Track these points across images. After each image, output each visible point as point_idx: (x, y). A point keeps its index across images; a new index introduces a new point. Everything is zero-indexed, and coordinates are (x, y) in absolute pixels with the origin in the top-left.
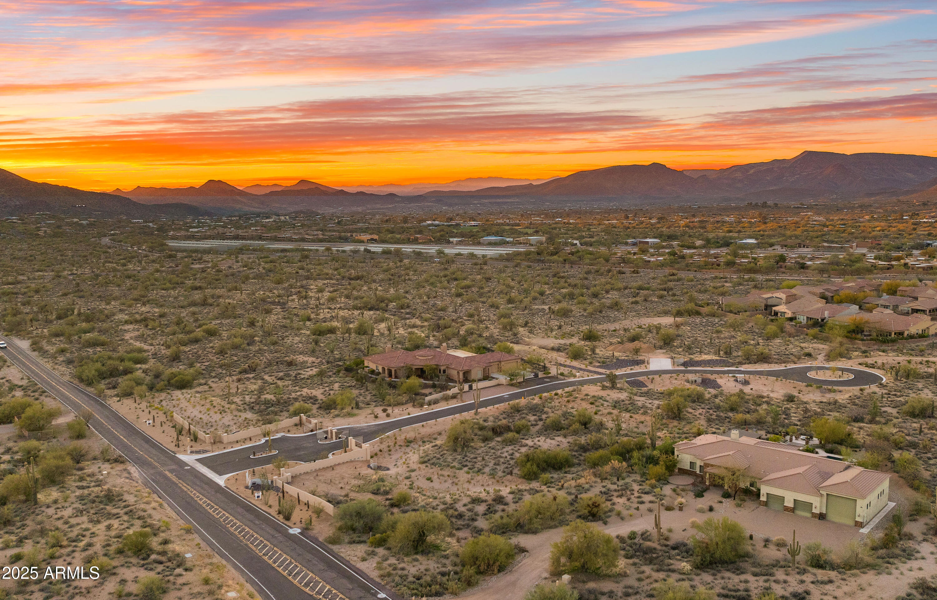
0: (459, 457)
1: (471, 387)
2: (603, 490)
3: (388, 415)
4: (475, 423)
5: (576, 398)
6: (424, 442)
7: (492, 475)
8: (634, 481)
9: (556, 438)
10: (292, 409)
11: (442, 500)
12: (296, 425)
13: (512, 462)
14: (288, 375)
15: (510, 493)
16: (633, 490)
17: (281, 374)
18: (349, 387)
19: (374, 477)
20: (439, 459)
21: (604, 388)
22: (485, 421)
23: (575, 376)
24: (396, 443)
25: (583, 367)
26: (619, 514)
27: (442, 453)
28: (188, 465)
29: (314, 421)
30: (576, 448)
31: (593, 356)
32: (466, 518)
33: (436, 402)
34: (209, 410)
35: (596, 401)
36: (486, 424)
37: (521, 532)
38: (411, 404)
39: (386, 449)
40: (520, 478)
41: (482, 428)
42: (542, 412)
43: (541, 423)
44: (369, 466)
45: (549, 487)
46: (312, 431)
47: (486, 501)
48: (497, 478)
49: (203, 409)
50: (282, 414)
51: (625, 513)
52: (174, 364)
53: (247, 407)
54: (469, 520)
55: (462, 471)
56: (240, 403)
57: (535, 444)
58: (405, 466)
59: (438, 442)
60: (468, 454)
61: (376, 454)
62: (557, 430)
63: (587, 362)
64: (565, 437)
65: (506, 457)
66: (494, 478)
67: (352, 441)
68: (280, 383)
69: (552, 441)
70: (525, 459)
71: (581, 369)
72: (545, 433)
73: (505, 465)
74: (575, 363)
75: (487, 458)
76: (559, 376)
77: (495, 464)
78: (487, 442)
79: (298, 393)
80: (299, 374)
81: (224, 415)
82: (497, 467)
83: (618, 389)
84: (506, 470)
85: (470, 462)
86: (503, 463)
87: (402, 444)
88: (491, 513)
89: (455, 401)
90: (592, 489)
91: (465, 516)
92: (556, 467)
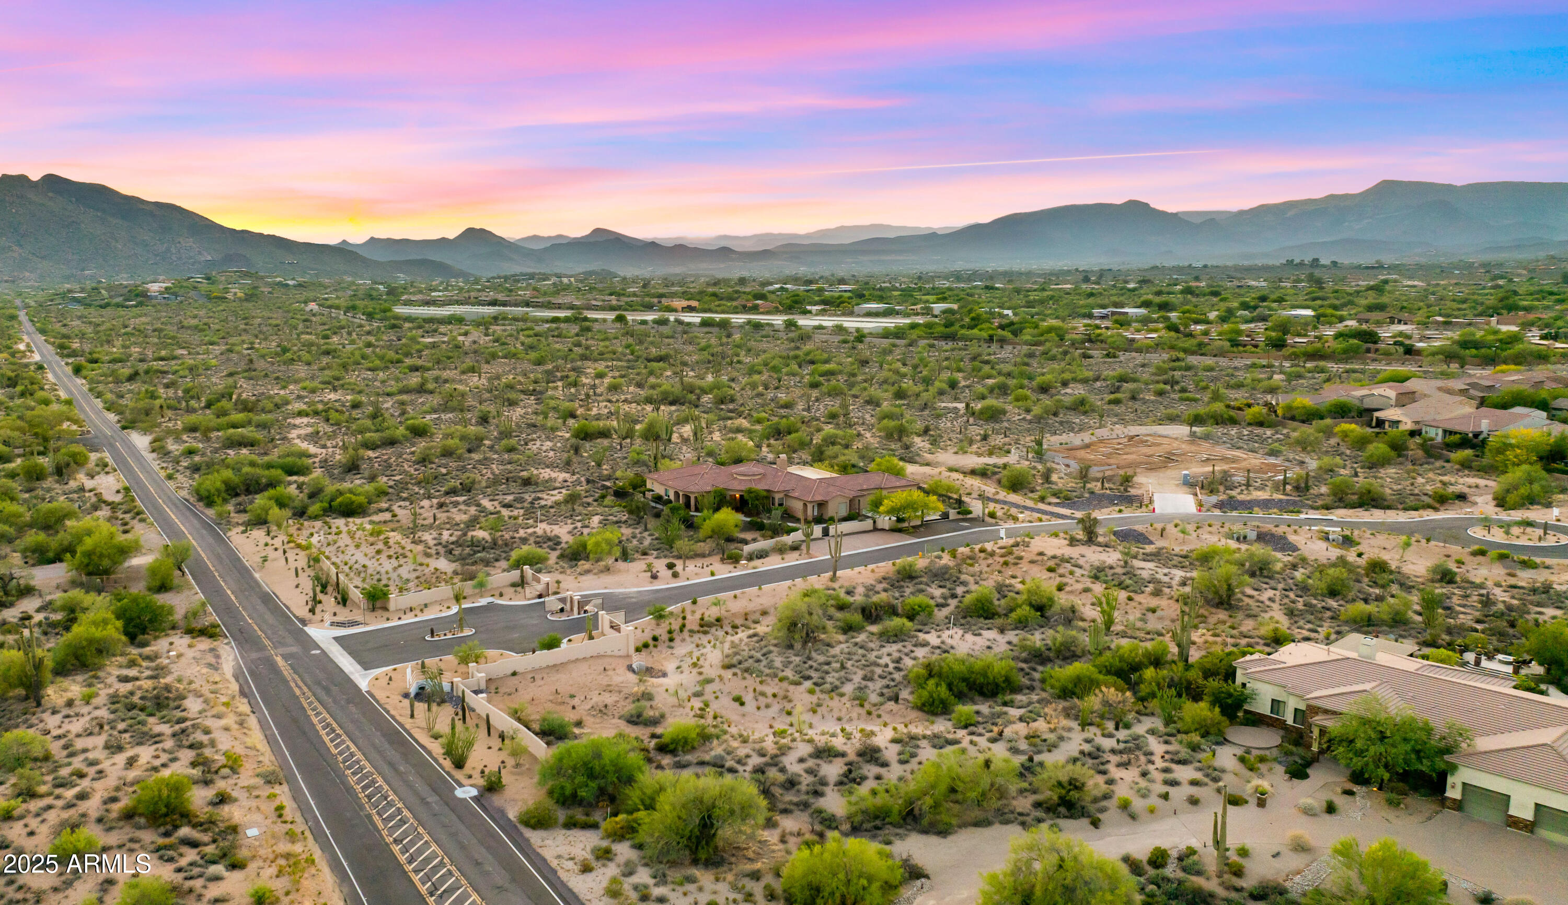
0: (797, 659)
1: (826, 533)
2: (1087, 747)
3: (675, 575)
4: (830, 597)
5: (1020, 558)
6: (735, 627)
7: (860, 699)
8: (1152, 732)
9: (983, 632)
10: (515, 555)
11: (757, 746)
12: (514, 585)
13: (897, 676)
14: (521, 501)
15: (894, 741)
16: (1152, 754)
17: (510, 498)
18: (617, 522)
19: (636, 689)
20: (758, 661)
21: (1073, 542)
22: (849, 593)
23: (1015, 519)
24: (684, 626)
25: (1029, 503)
26: (1125, 806)
27: (765, 650)
28: (318, 647)
29: (545, 578)
30: (1024, 655)
31: (1047, 486)
32: (803, 788)
33: (762, 555)
34: (379, 552)
35: (1058, 565)
36: (850, 599)
37: (914, 829)
38: (718, 557)
39: (665, 637)
40: (913, 708)
41: (842, 607)
42: (958, 582)
43: (953, 603)
44: (630, 668)
45: (972, 733)
46: (540, 596)
47: (843, 755)
48: (867, 706)
49: (371, 551)
50: (497, 564)
51: (1138, 804)
52: (349, 477)
53: (442, 550)
54: (808, 793)
55: (801, 688)
56: (431, 543)
57: (943, 642)
58: (695, 671)
59: (761, 629)
60: (814, 654)
61: (646, 646)
62: (986, 618)
63: (1035, 495)
64: (1002, 631)
65: (887, 666)
66: (862, 706)
67: (605, 618)
68: (505, 512)
69: (977, 639)
70: (923, 672)
71: (1026, 508)
72: (963, 621)
73: (885, 682)
74: (1014, 498)
75: (849, 664)
76: (988, 519)
77: (865, 678)
78: (851, 633)
79: (530, 531)
80: (539, 499)
81: (402, 561)
82: (870, 684)
83: (1099, 545)
84: (885, 691)
85: (816, 670)
86: (880, 677)
87: (696, 628)
88: (854, 780)
89: (795, 554)
90: (1062, 744)
91: (799, 783)
92: (985, 690)
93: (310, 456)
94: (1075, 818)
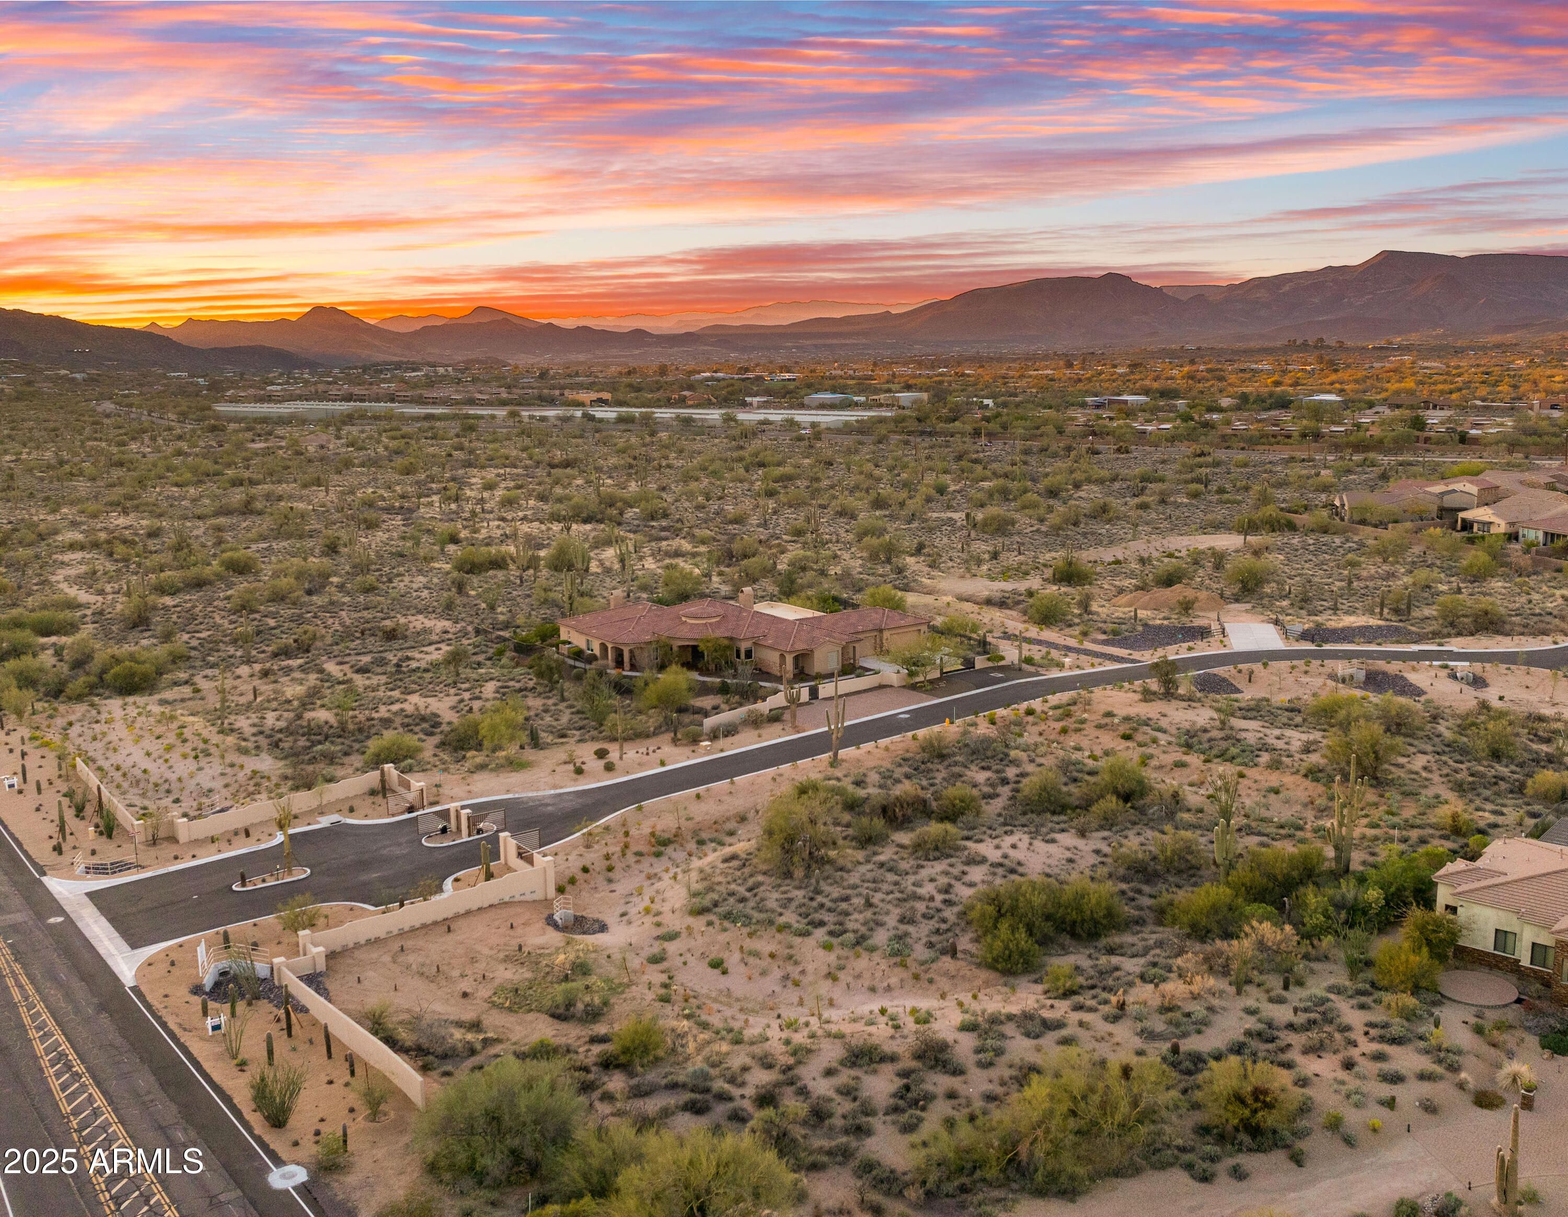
0: (800, 894)
1: (814, 693)
2: (1251, 1023)
3: (609, 767)
4: (834, 791)
5: (1083, 722)
6: (701, 843)
7: (898, 955)
8: (1337, 990)
9: (1058, 836)
10: (373, 745)
11: (757, 1050)
12: (373, 793)
13: (950, 914)
14: (382, 662)
15: (966, 1028)
16: (1347, 1028)
17: (366, 659)
18: (521, 690)
19: (562, 957)
20: (743, 900)
21: (1147, 696)
22: (858, 783)
23: (1061, 666)
24: (626, 846)
25: (1072, 643)
26: (1334, 1125)
27: (751, 882)
28: (61, 911)
29: (417, 782)
30: (1121, 871)
31: (1086, 617)
33: (730, 731)
34: (169, 748)
35: (1135, 730)
36: (861, 793)
37: (1024, 1191)
38: (669, 736)
39: (601, 865)
40: (979, 965)
41: (852, 806)
42: (1005, 759)
43: (1005, 791)
44: (551, 921)
45: (1079, 1008)
46: (411, 809)
47: (892, 1059)
48: (914, 968)
49: (156, 747)
50: (346, 760)
51: (1353, 1118)
52: (135, 634)
53: (263, 742)
54: (847, 1132)
55: (810, 942)
56: (248, 731)
57: (1005, 856)
58: (649, 920)
59: (740, 847)
60: (824, 886)
61: (572, 881)
62: (1054, 813)
63: (1077, 631)
64: (1082, 834)
65: (932, 899)
66: (904, 966)
67: (508, 843)
68: (360, 681)
69: (1051, 848)
70: (990, 909)
71: (1069, 649)
72: (1023, 820)
73: (933, 924)
74: (1049, 635)
75: (877, 898)
76: (1024, 666)
77: (902, 920)
78: (871, 848)
79: (395, 707)
80: (408, 658)
81: (203, 761)
82: (911, 929)
83: (1181, 698)
84: (934, 939)
85: (829, 910)
86: (924, 916)
87: (644, 849)
88: (915, 1103)
89: (777, 727)
90: (1214, 1018)
91: (830, 1115)
92: (1078, 930)
93: (79, 606)
94: (1265, 1151)
